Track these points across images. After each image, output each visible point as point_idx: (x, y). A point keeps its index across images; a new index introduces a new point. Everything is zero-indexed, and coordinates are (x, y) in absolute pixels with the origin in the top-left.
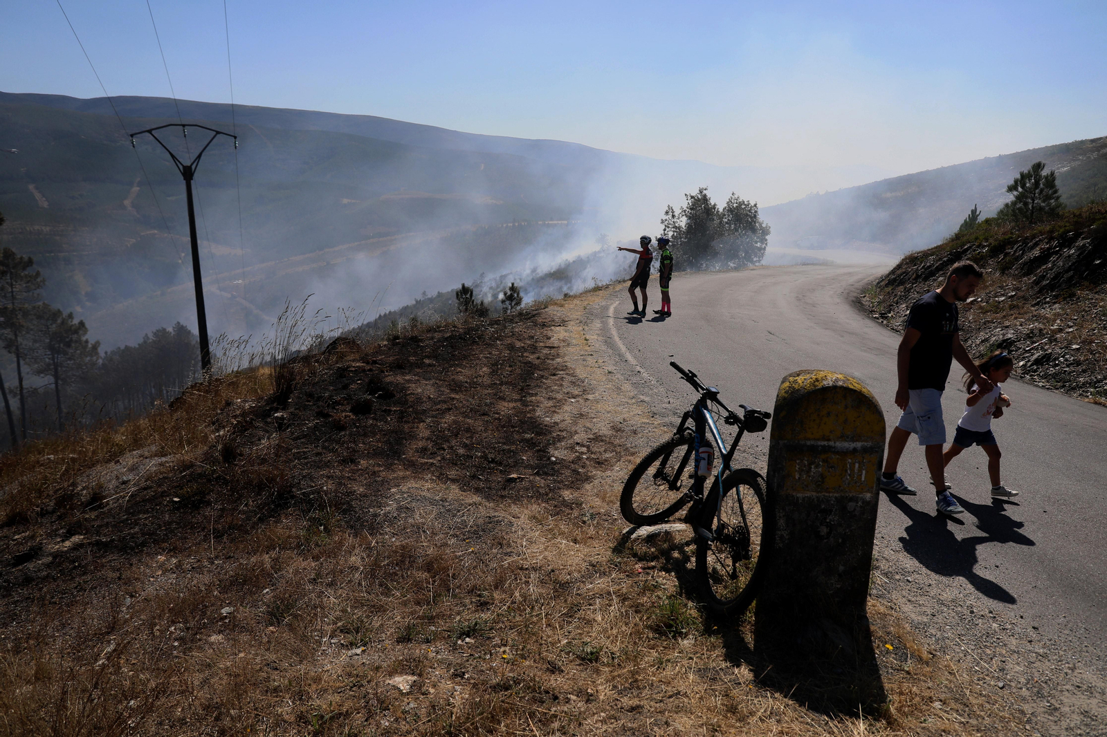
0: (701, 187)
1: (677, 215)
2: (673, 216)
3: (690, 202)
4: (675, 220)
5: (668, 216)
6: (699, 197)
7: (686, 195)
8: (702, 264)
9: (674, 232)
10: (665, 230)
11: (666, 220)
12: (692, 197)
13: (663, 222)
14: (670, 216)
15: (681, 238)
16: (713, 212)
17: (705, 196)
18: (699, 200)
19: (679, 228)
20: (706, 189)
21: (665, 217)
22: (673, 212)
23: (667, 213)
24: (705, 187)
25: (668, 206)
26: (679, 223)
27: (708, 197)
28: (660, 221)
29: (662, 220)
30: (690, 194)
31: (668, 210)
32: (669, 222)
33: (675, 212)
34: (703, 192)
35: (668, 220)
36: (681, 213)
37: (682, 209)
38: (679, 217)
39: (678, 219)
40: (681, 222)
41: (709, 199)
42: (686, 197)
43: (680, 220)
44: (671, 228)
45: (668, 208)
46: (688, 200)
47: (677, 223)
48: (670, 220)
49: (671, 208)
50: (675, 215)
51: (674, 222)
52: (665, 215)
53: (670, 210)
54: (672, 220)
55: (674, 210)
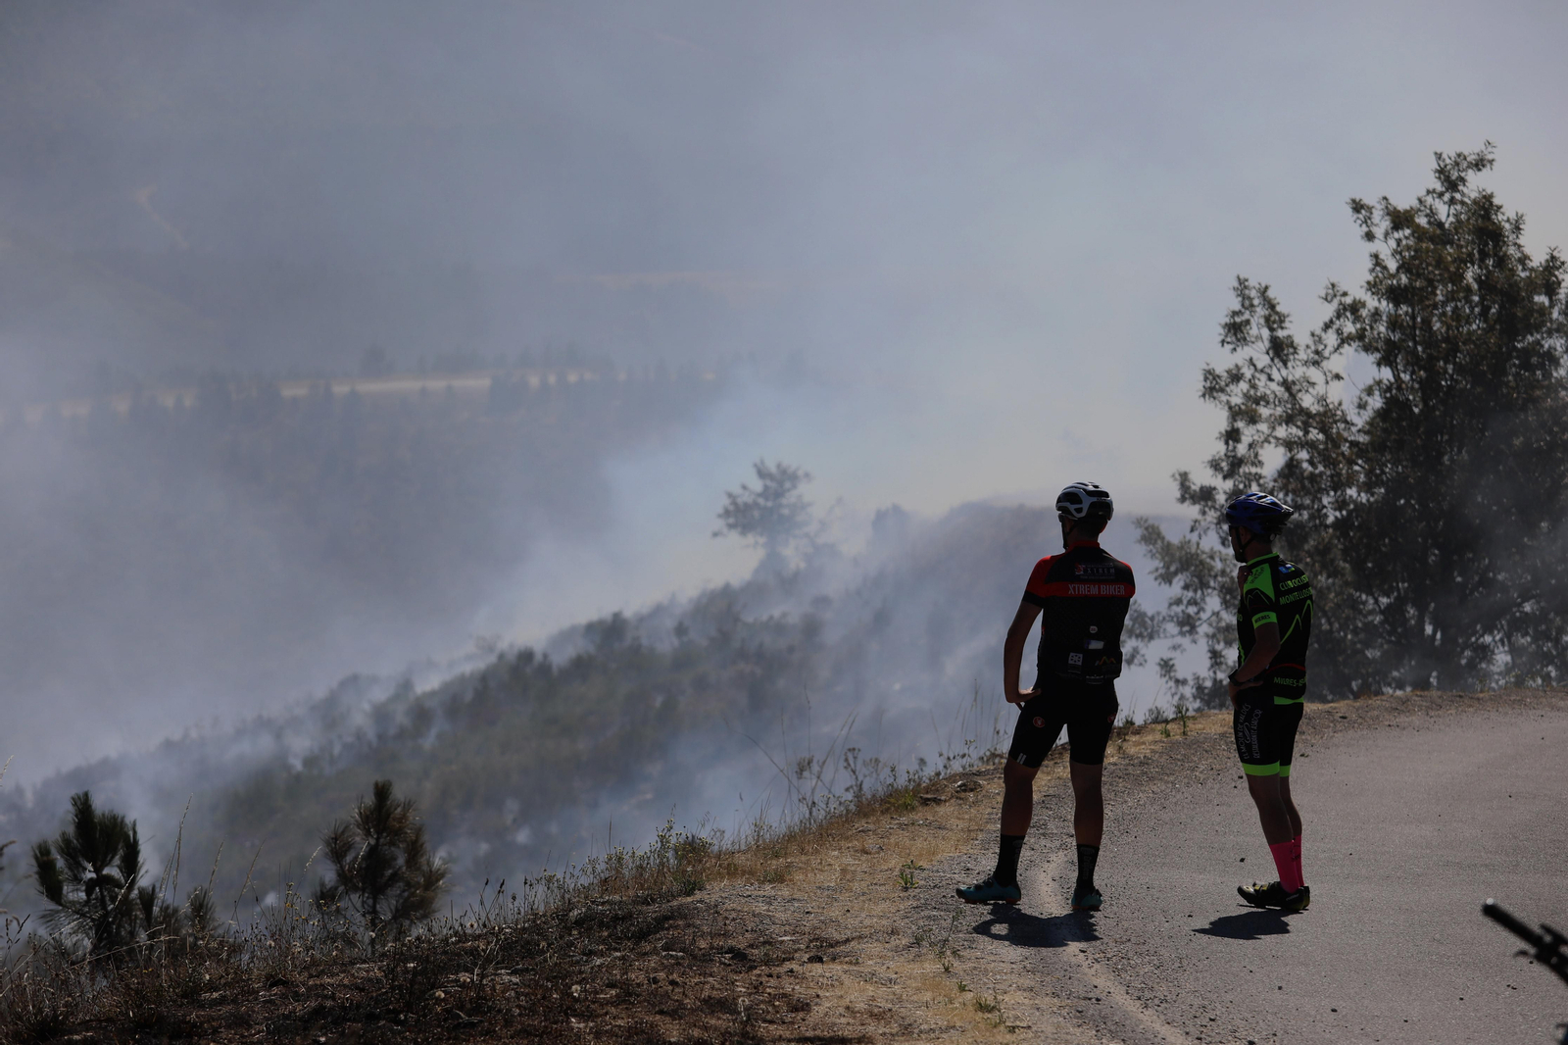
0: (1450, 152)
1: (1302, 339)
2: (1280, 349)
3: (1385, 249)
4: (1296, 371)
5: (1244, 353)
6: (1443, 212)
7: (1358, 207)
8: (1484, 653)
9: (1289, 444)
10: (1232, 436)
11: (1236, 377)
12: (1400, 219)
13: (1213, 386)
14: (1258, 351)
15: (1338, 485)
16: (1543, 312)
17: (1485, 206)
18: (1439, 235)
19: (1326, 418)
20: (1479, 164)
21: (1224, 360)
22: (1275, 319)
23: (1236, 330)
24: (1471, 149)
25: (1240, 284)
26: (1320, 389)
27: (1507, 215)
28: (1199, 384)
29: (1210, 375)
30: (1385, 198)
31: (1243, 305)
32: (1254, 386)
33: (1288, 316)
34: (1463, 180)
35: (1248, 372)
36: (1327, 326)
37: (1335, 296)
38: (1317, 352)
39: (1316, 363)
40: (1335, 384)
41: (1511, 224)
42: (1359, 222)
43: (1330, 372)
44: (1274, 423)
45: (1238, 295)
46: (1370, 236)
47: (1311, 390)
48: (1262, 371)
49: (1259, 290)
50: (1289, 337)
51: (1286, 385)
52: (1223, 342)
53: (1252, 305)
54: (1276, 375)
55: (1278, 308)
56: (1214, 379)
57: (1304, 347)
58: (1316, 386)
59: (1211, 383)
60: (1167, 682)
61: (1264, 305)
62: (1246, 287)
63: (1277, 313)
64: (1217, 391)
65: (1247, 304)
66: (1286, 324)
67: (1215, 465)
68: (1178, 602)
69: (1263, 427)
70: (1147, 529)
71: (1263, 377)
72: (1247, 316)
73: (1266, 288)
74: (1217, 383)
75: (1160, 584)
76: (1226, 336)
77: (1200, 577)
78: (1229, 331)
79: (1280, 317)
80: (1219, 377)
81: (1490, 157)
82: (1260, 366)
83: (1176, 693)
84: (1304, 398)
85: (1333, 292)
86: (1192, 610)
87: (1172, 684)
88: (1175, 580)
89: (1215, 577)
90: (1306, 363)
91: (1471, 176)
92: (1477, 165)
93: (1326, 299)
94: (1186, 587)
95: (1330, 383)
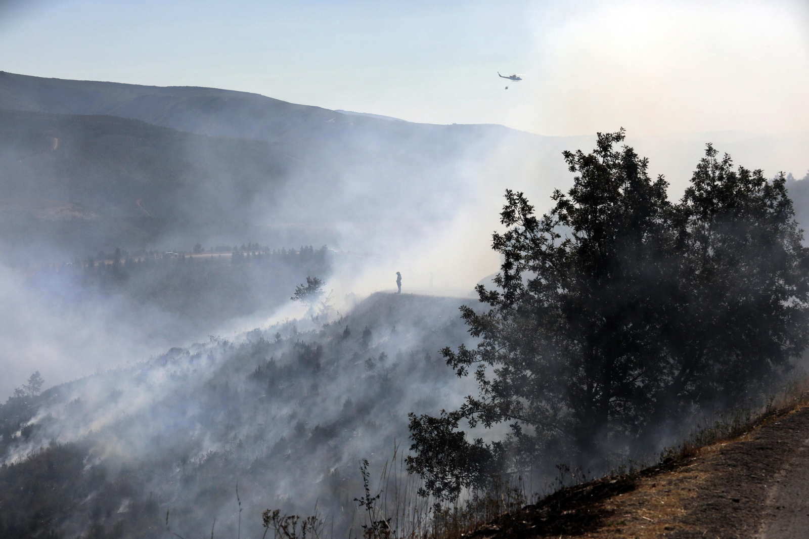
1: (540, 218)
2: (530, 223)
3: (579, 174)
4: (538, 234)
5: (512, 227)
9: (537, 268)
10: (508, 266)
11: (509, 237)
13: (498, 242)
14: (519, 226)
18: (606, 168)
19: (554, 256)
21: (503, 229)
22: (527, 209)
23: (508, 216)
24: (613, 130)
25: (508, 193)
26: (550, 242)
27: (639, 159)
28: (491, 242)
29: (496, 237)
30: (579, 151)
31: (511, 203)
32: (518, 241)
33: (533, 207)
34: (610, 146)
35: (515, 236)
36: (554, 212)
37: (558, 197)
38: (547, 225)
39: (548, 230)
40: (557, 239)
41: (642, 163)
42: (568, 162)
43: (554, 233)
44: (528, 259)
45: (508, 199)
46: (573, 169)
47: (545, 243)
48: (522, 234)
49: (518, 196)
50: (534, 217)
51: (534, 240)
52: (502, 221)
53: (515, 203)
54: (528, 235)
55: (528, 204)
56: (498, 239)
57: (541, 223)
58: (548, 241)
59: (497, 241)
60: (480, 382)
61: (521, 202)
62: (511, 195)
63: (528, 206)
64: (501, 245)
65: (513, 202)
66: (532, 211)
67: (498, 280)
68: (482, 345)
69: (523, 261)
70: (466, 311)
71: (523, 238)
72: (513, 208)
73: (522, 194)
74: (500, 241)
75: (474, 336)
76: (504, 219)
77: (493, 333)
78: (505, 216)
79: (529, 208)
80: (502, 238)
81: (623, 135)
82: (520, 232)
83: (484, 388)
84: (542, 246)
85: (557, 194)
86: (489, 348)
87: (482, 383)
88: (481, 334)
89: (500, 332)
90: (542, 230)
91: (614, 144)
92: (617, 139)
93: (554, 198)
94: (485, 338)
95: (555, 239)
